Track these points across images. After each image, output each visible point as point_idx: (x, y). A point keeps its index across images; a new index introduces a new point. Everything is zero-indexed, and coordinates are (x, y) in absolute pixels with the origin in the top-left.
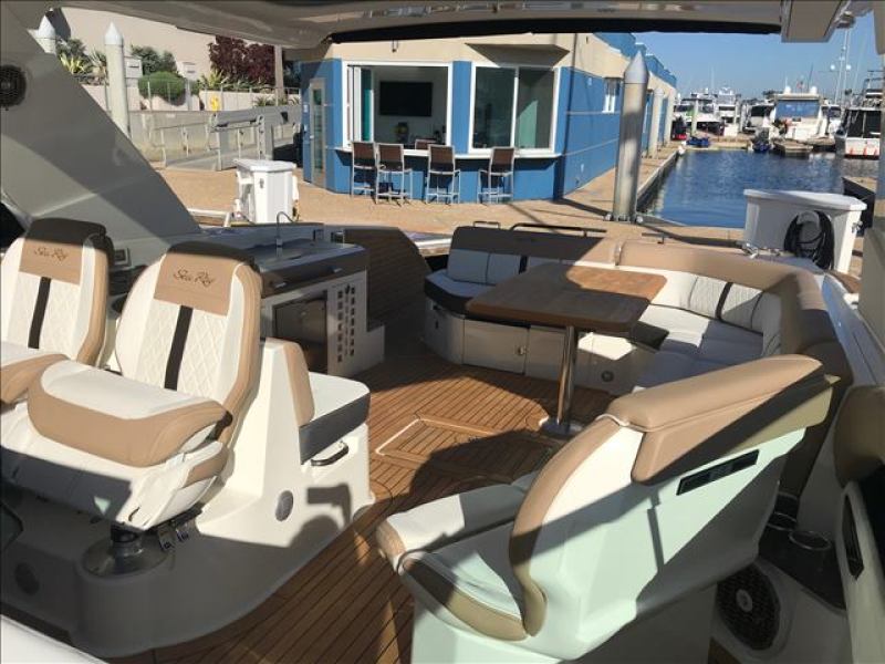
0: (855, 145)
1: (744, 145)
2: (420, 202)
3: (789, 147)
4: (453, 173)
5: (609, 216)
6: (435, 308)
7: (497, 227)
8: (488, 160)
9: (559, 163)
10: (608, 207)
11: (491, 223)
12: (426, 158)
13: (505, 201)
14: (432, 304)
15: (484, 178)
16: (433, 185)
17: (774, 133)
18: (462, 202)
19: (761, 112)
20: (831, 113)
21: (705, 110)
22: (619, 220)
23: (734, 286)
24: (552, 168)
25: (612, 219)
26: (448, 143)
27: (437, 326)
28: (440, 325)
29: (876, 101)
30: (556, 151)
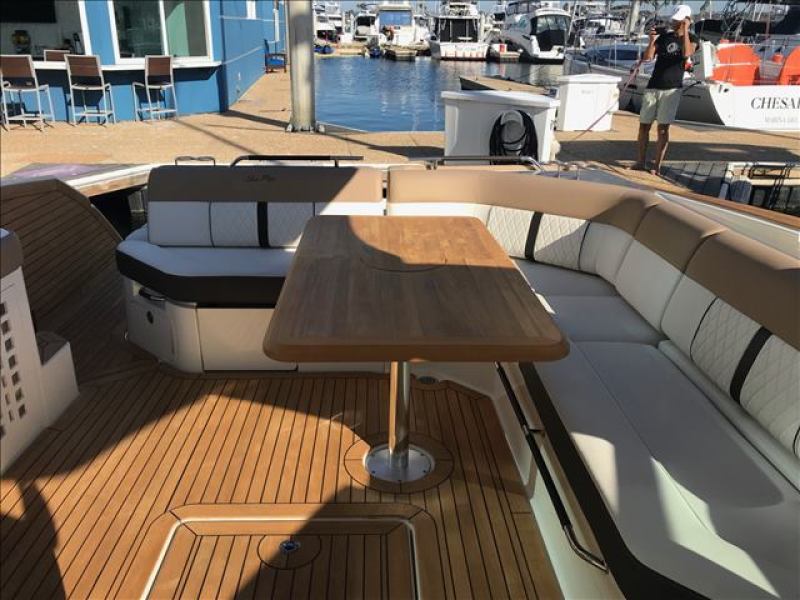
0: (448, 49)
1: (360, 51)
2: (66, 124)
3: (399, 52)
4: (103, 88)
5: (290, 128)
6: (141, 293)
7: (211, 163)
8: (143, 72)
9: (220, 71)
10: (285, 117)
11: (200, 159)
12: (65, 71)
13: (169, 117)
14: (136, 288)
15: (141, 93)
16: (79, 104)
17: (383, 40)
18: (118, 121)
19: (366, 22)
20: (421, 22)
21: (322, 20)
22: (302, 130)
23: (545, 217)
24: (214, 77)
25: (294, 130)
26: (89, 53)
27: (151, 319)
28: (155, 317)
29: (457, 10)
30: (215, 60)
